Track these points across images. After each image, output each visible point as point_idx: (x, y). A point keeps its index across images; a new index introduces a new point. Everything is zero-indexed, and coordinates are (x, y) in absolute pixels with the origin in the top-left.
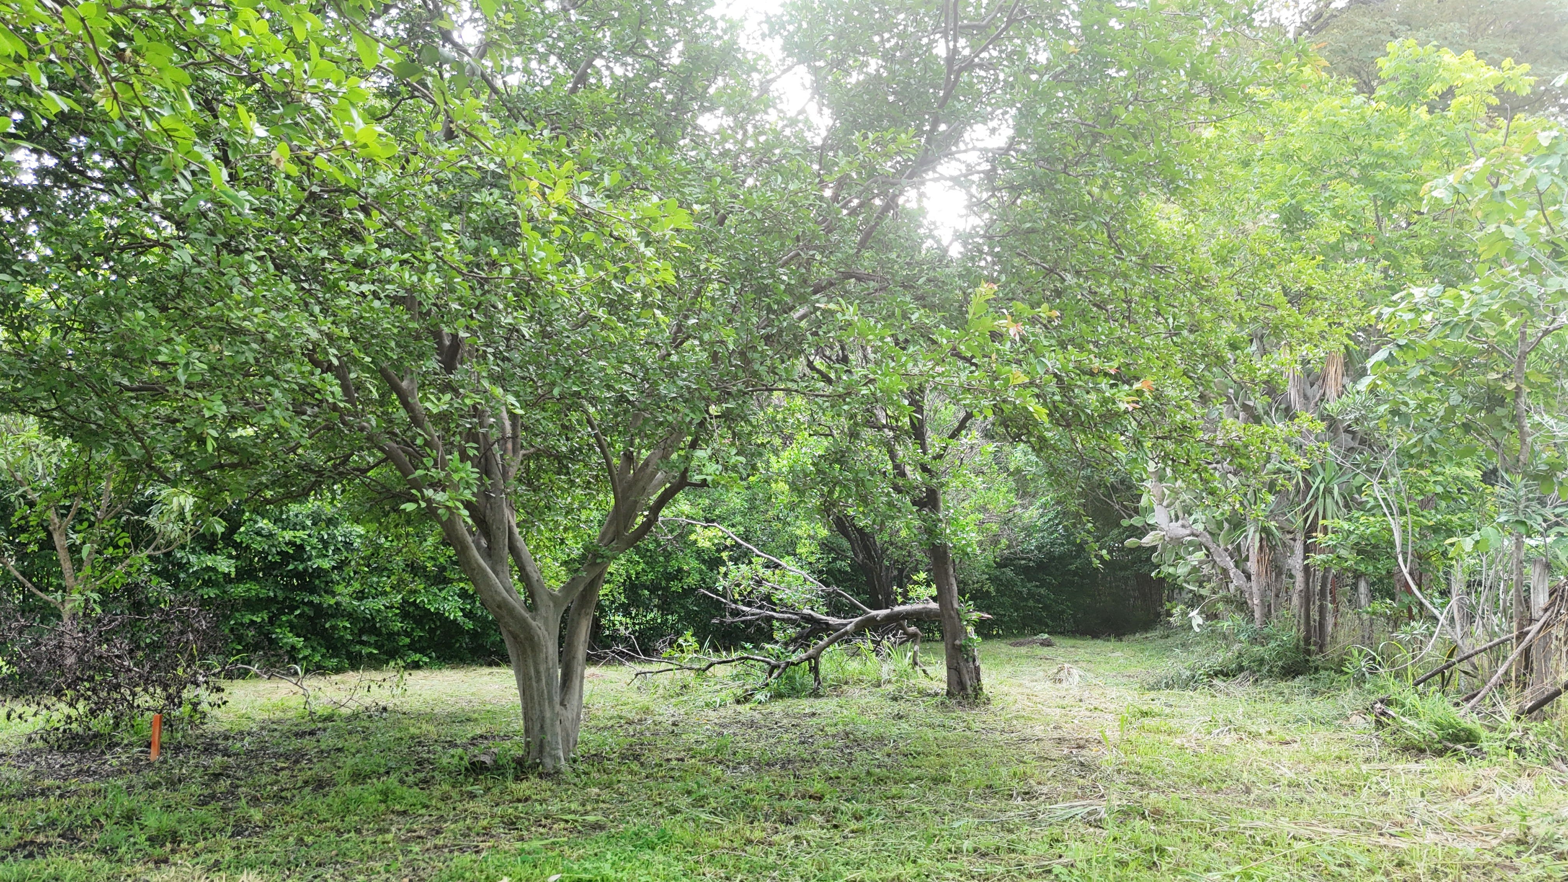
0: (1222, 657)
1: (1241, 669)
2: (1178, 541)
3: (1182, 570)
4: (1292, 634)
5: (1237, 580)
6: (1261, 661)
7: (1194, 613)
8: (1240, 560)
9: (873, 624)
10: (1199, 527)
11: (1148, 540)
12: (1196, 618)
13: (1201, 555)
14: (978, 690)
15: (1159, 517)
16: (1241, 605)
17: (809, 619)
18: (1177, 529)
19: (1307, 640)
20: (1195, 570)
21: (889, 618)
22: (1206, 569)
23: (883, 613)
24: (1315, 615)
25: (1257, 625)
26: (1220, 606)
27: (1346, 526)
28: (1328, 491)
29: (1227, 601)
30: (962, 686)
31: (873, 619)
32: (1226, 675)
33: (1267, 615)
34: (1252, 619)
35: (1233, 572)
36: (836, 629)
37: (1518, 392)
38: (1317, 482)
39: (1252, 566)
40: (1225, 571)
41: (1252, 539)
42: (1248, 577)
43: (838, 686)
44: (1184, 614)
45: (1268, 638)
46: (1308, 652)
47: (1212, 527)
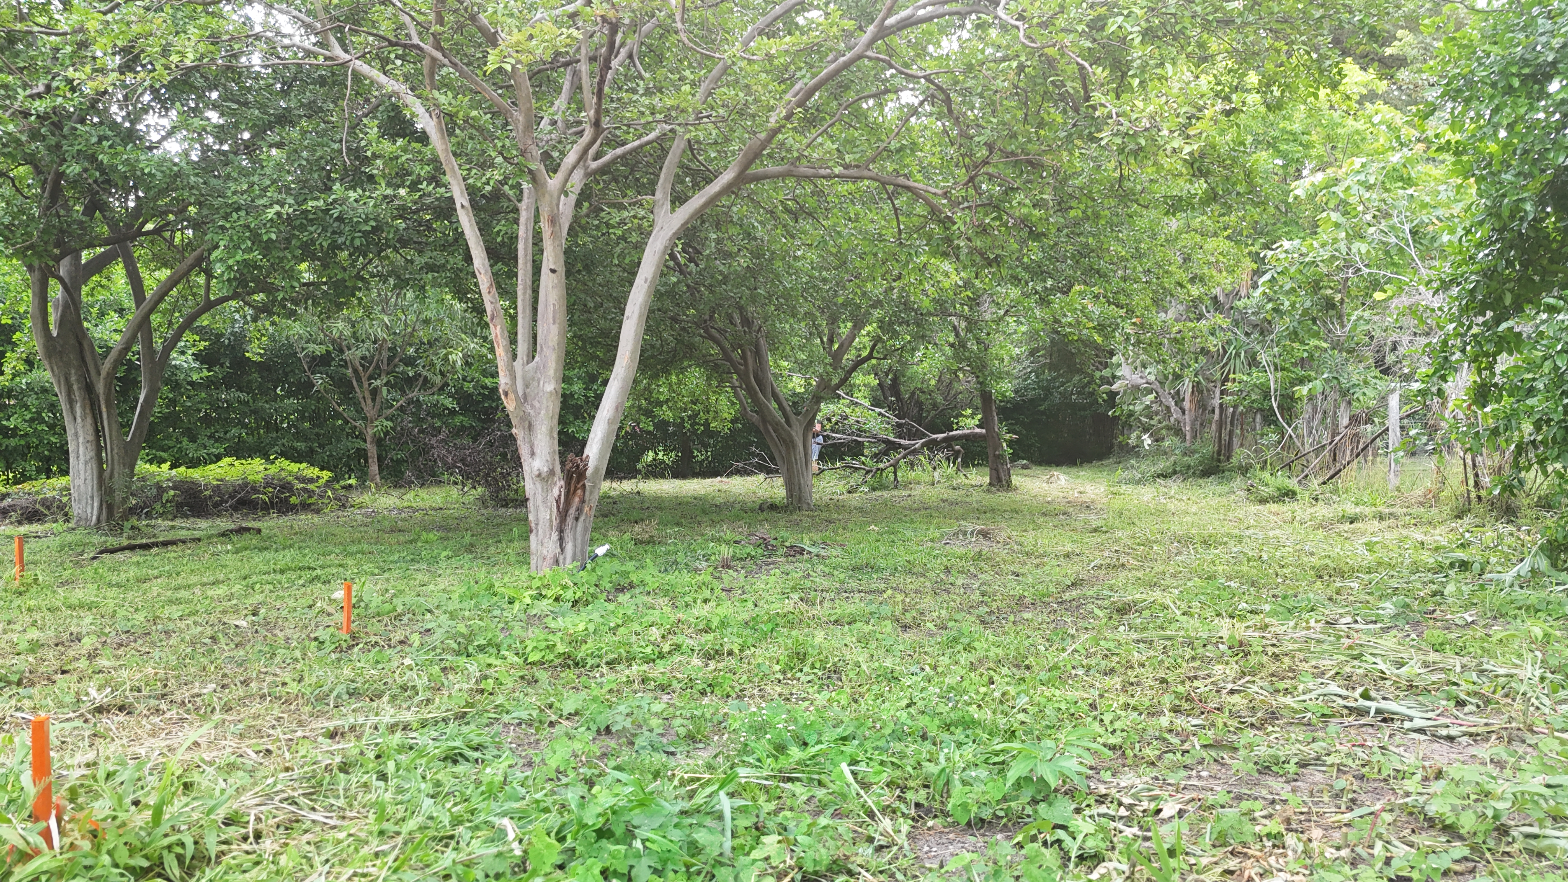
0: (1163, 465)
1: (1175, 472)
2: (1137, 388)
3: (1138, 408)
4: (1209, 449)
5: (1176, 414)
6: (1189, 467)
7: (1145, 437)
8: (1179, 402)
9: (932, 446)
10: (1152, 378)
11: (1115, 387)
12: (1147, 440)
13: (1151, 397)
14: (1009, 483)
15: (1124, 371)
16: (1178, 431)
17: (887, 442)
18: (1136, 379)
19: (1219, 453)
20: (1148, 407)
21: (944, 440)
22: (1155, 407)
23: (941, 436)
24: (1225, 436)
25: (1188, 444)
26: (1164, 432)
27: (1245, 378)
28: (1238, 355)
29: (1169, 428)
30: (1000, 480)
31: (935, 440)
32: (1165, 477)
33: (1195, 437)
34: (1184, 440)
35: (1173, 408)
36: (905, 448)
37: (1342, 302)
38: (1231, 350)
39: (1186, 404)
40: (1168, 408)
41: (1187, 387)
42: (1184, 413)
43: (907, 485)
44: (1139, 437)
45: (1194, 452)
46: (1219, 461)
47: (1161, 377)
